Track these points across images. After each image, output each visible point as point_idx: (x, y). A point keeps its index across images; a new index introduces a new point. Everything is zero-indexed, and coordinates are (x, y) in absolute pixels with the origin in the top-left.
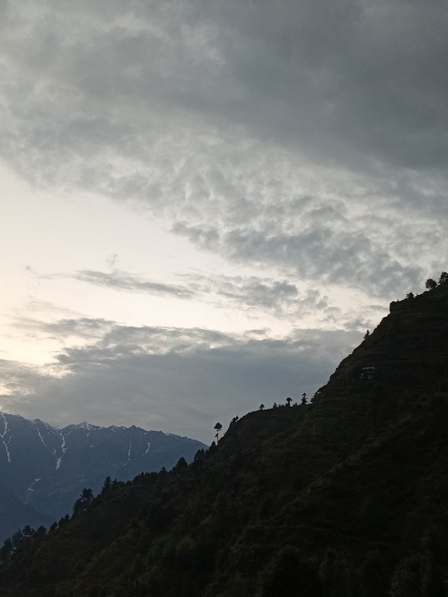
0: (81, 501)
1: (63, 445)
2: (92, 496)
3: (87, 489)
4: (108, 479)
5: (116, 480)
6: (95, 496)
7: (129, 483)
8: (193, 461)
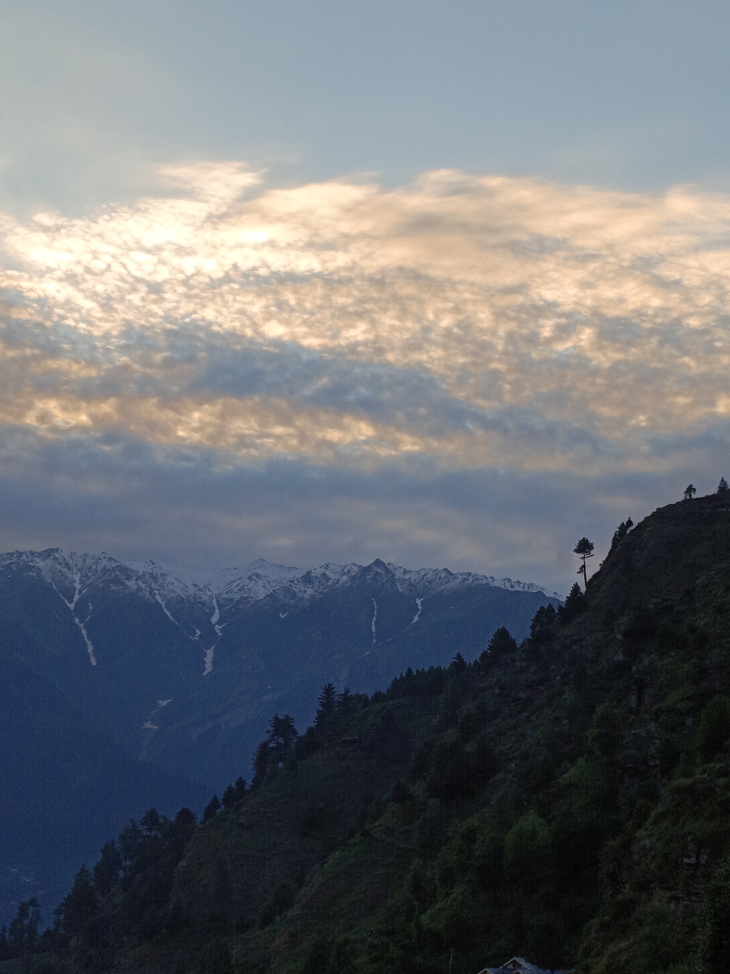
0: (271, 745)
1: (215, 618)
2: (295, 732)
3: (281, 717)
4: (329, 690)
5: (347, 692)
6: (302, 732)
7: (379, 697)
8: (528, 634)
